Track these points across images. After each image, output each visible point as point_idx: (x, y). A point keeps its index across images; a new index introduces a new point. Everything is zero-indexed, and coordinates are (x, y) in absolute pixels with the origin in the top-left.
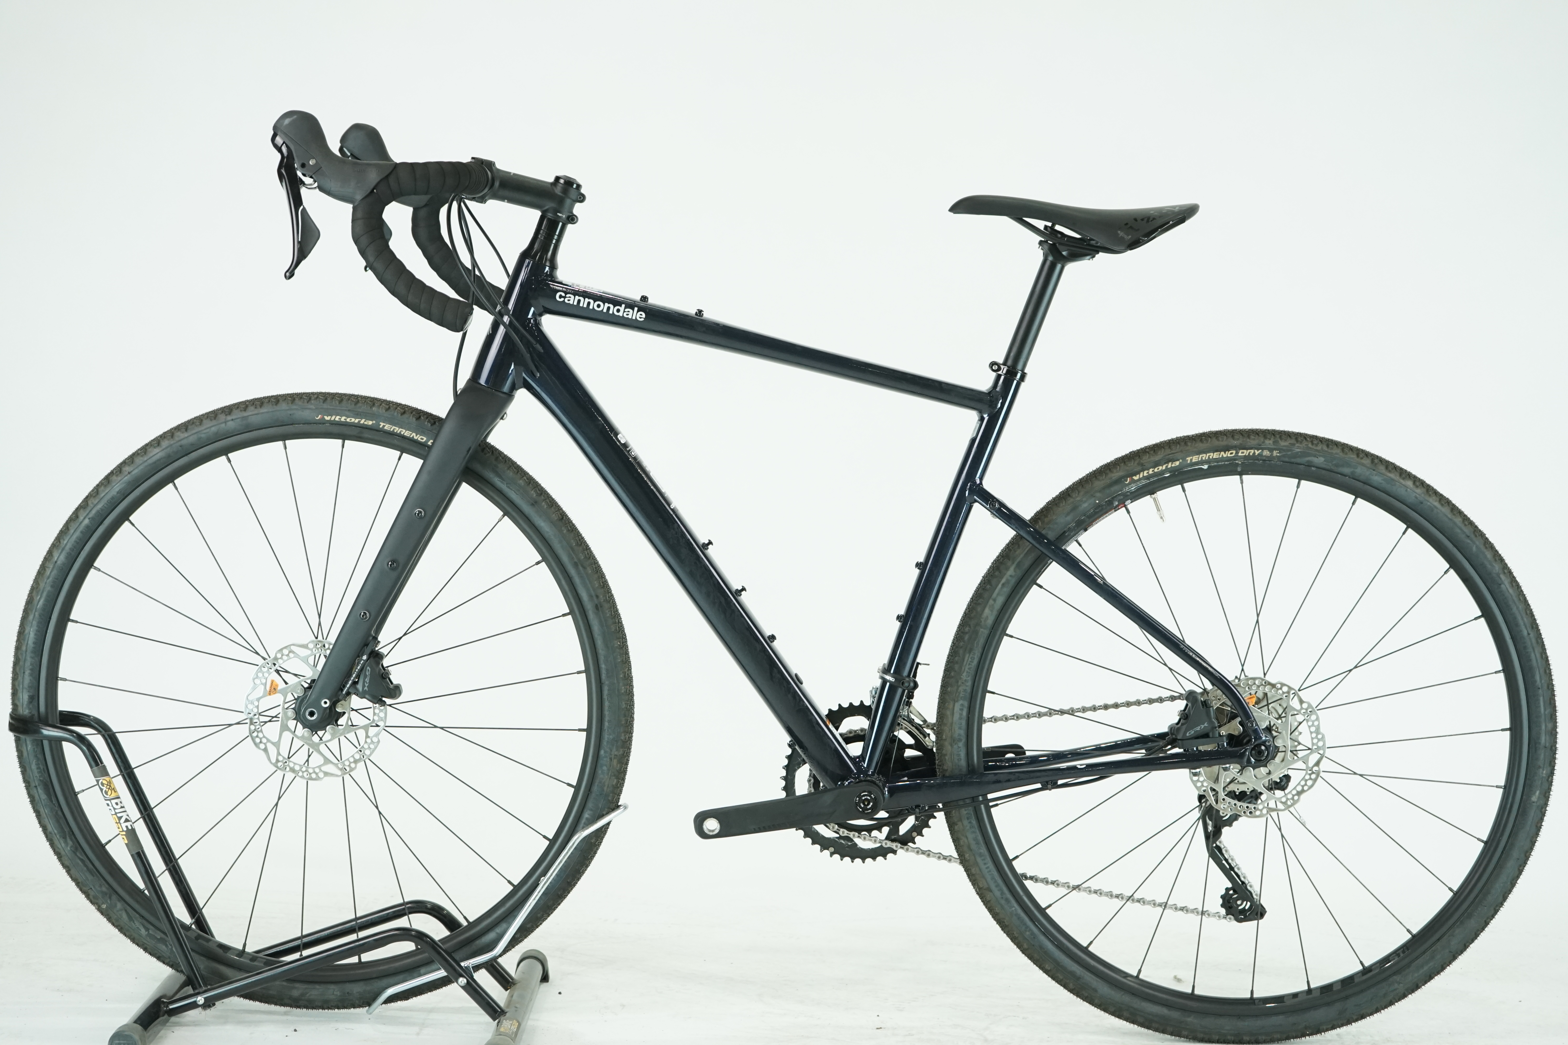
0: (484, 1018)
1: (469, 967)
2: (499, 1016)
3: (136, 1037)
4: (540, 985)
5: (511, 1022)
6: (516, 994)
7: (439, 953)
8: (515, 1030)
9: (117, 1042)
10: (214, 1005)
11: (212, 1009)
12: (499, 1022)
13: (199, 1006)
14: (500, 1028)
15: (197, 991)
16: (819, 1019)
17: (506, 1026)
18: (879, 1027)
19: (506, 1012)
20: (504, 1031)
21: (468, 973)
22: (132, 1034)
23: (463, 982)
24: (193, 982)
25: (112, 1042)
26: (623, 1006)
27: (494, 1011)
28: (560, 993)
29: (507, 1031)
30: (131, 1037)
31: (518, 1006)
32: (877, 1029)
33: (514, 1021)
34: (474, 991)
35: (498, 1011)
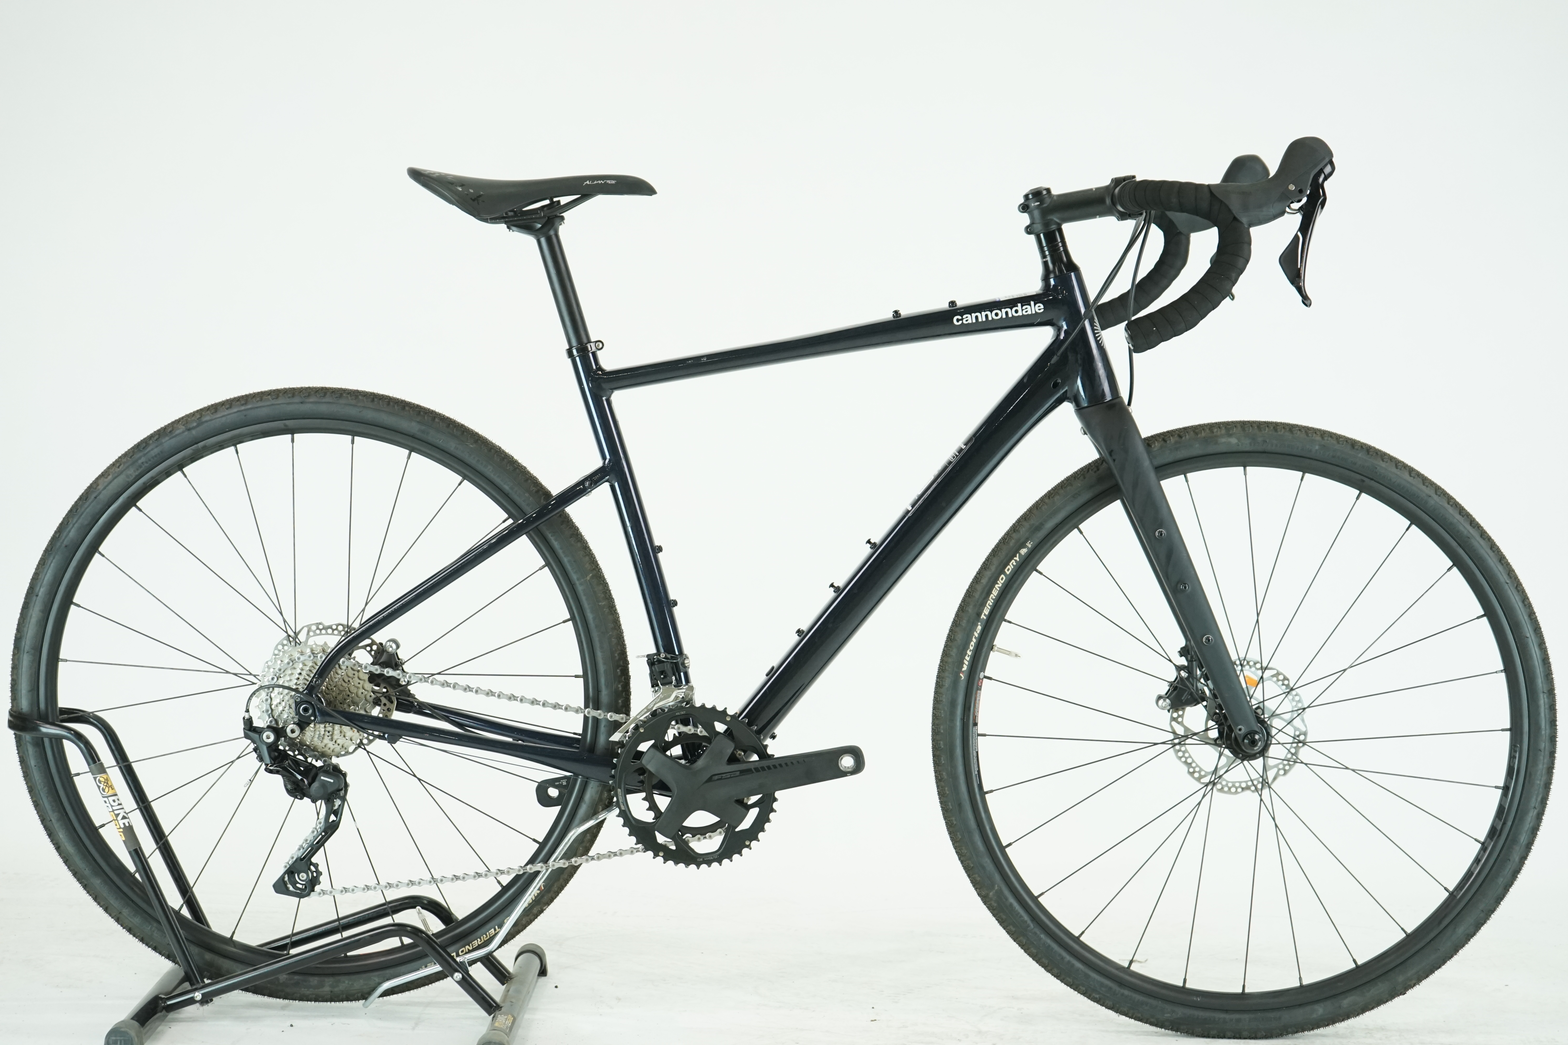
0: (479, 1012)
1: (464, 962)
2: (494, 1011)
3: (133, 1033)
4: (538, 979)
5: (506, 1017)
6: (512, 988)
7: (434, 949)
8: (510, 1025)
9: (114, 1038)
10: (212, 1000)
11: (210, 1004)
12: (494, 1017)
13: (196, 1002)
14: (494, 1023)
15: (194, 987)
16: (813, 1011)
17: (501, 1021)
18: (874, 1019)
19: (502, 1007)
20: (499, 1026)
21: (463, 968)
22: (128, 1030)
23: (458, 977)
24: (190, 978)
25: (109, 1038)
26: (619, 999)
27: (489, 1005)
28: (556, 987)
29: (502, 1026)
30: (126, 1033)
31: (513, 1000)
32: (872, 1021)
33: (509, 1015)
34: (470, 986)
35: (493, 1006)
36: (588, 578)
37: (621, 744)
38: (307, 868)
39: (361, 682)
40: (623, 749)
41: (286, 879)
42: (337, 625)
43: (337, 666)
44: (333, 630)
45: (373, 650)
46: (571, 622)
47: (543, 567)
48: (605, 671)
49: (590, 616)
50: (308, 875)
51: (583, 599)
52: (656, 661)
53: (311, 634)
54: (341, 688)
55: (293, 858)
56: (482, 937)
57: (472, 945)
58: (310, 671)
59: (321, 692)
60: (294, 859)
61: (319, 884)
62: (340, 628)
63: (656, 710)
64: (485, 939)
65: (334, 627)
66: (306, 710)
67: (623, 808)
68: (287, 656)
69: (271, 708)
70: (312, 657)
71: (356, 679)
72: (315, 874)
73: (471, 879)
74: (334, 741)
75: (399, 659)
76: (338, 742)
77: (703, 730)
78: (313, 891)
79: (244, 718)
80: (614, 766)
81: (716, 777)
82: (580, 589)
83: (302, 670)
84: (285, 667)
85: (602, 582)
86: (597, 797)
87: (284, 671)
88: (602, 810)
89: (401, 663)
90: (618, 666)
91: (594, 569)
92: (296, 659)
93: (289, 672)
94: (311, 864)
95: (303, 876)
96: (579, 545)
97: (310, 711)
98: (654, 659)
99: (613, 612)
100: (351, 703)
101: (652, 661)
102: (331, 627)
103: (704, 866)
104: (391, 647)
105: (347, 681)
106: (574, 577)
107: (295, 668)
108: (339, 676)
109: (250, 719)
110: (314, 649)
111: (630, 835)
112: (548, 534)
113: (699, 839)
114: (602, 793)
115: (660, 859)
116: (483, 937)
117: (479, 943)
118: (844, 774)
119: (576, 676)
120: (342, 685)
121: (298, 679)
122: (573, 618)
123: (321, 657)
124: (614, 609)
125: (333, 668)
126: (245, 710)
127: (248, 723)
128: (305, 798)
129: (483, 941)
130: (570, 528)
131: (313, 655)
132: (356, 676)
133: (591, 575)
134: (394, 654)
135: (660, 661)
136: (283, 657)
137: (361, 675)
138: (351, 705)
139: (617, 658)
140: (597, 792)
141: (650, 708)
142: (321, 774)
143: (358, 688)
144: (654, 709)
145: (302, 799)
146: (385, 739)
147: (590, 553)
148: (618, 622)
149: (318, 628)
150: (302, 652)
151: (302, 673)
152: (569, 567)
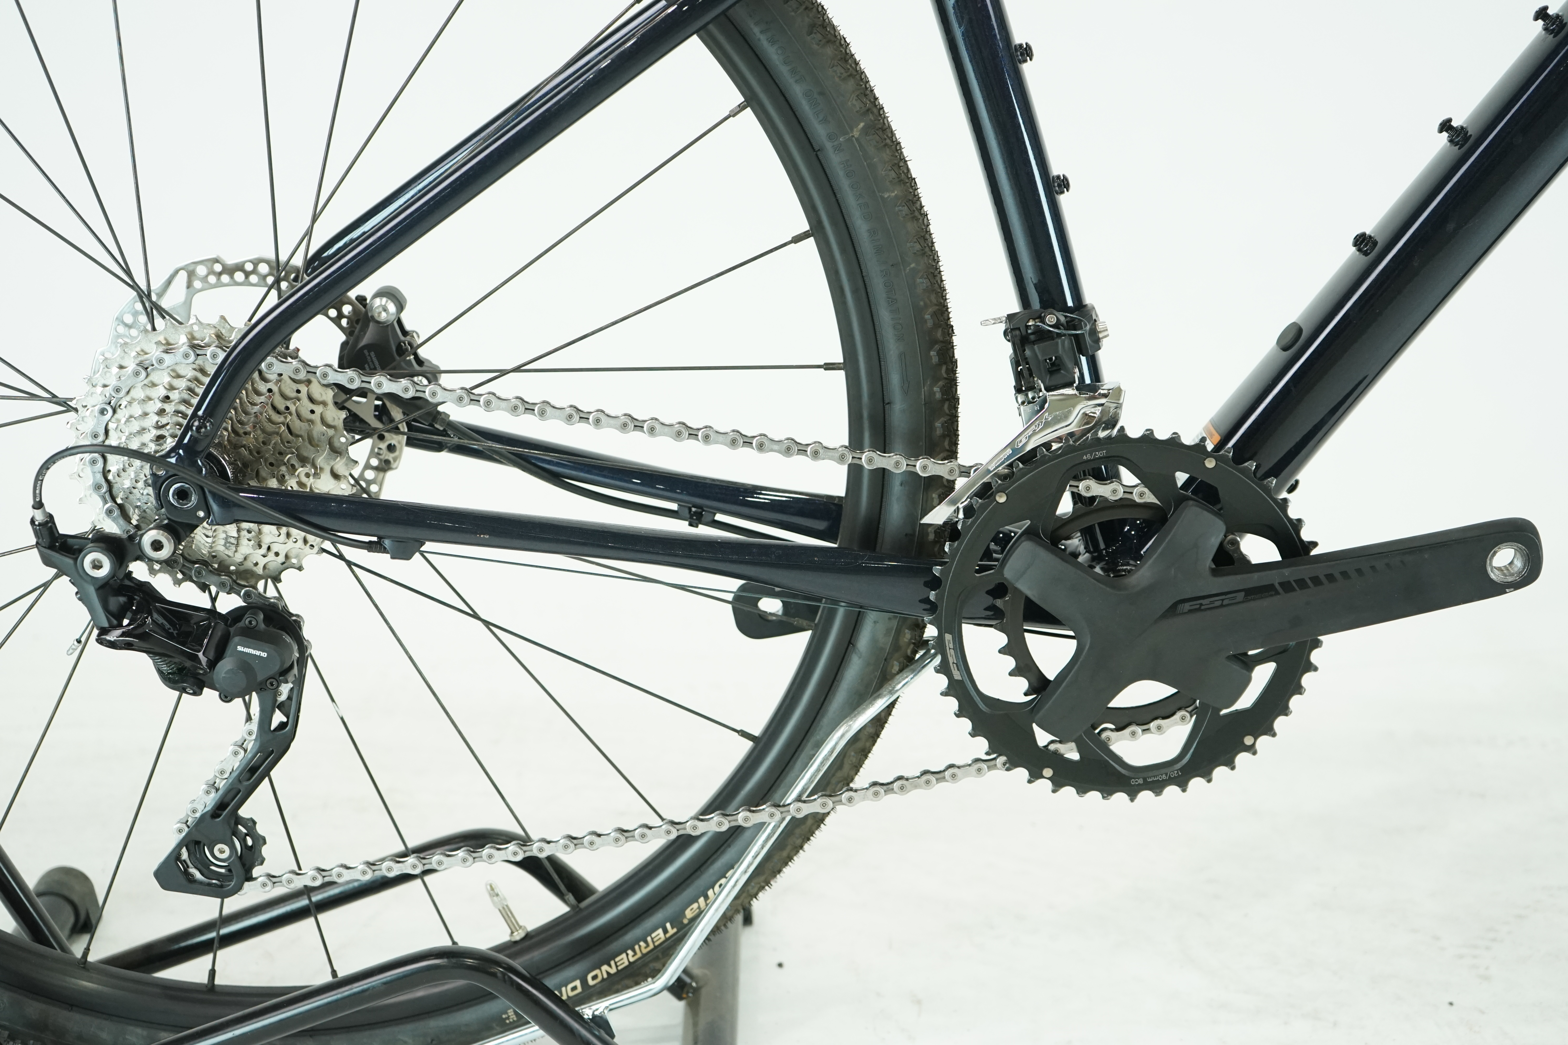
36: (856, 133)
37: (950, 530)
38: (229, 833)
39: (318, 409)
40: (956, 543)
41: (185, 855)
42: (256, 263)
43: (256, 375)
44: (247, 274)
45: (345, 317)
46: (812, 239)
47: (741, 108)
48: (902, 356)
49: (861, 227)
50: (232, 847)
51: (844, 184)
52: (1032, 334)
53: (197, 284)
54: (270, 427)
55: (194, 811)
56: (637, 947)
57: (616, 963)
58: (190, 390)
59: (220, 445)
60: (198, 815)
61: (262, 863)
62: (263, 268)
63: (1034, 450)
64: (645, 951)
65: (249, 267)
66: (182, 495)
67: (957, 675)
68: (134, 354)
69: (107, 481)
70: (192, 357)
71: (305, 401)
72: (250, 842)
73: (609, 844)
74: (265, 547)
75: (405, 333)
76: (275, 548)
77: (1146, 490)
78: (250, 878)
79: (32, 522)
80: (935, 583)
81: (1187, 606)
82: (835, 160)
83: (172, 388)
84: (130, 383)
85: (888, 141)
86: (886, 642)
87: (128, 392)
88: (901, 670)
89: (410, 344)
90: (933, 342)
91: (868, 110)
92: (154, 363)
93: (139, 393)
94: (239, 820)
95: (222, 851)
96: (829, 51)
97: (194, 498)
98: (1027, 327)
99: (917, 214)
100: (294, 462)
101: (1024, 333)
102: (240, 267)
103: (1146, 796)
104: (385, 310)
105: (281, 407)
106: (820, 131)
107: (154, 385)
108: (262, 399)
109: (47, 522)
110: (197, 335)
111: (974, 734)
112: (752, 26)
113: (1133, 734)
114: (898, 632)
115: (1044, 785)
116: (640, 946)
117: (632, 959)
118: (1498, 589)
119: (829, 367)
120: (270, 420)
121: (161, 412)
122: (816, 231)
123: (214, 356)
124: (918, 205)
125: (246, 382)
126: (32, 502)
127: (45, 532)
128: (206, 690)
129: (639, 955)
130: (806, 8)
131: (194, 352)
132: (303, 395)
133: (862, 125)
134: (392, 324)
135: (1042, 335)
136: (122, 358)
137: (317, 390)
138: (297, 466)
139: (930, 324)
140: (888, 631)
141: (1020, 445)
142: (237, 639)
143: (311, 422)
144: (1029, 448)
145: (197, 693)
146: (385, 551)
147: (857, 71)
148: (927, 236)
149: (211, 272)
150: (168, 344)
151: (172, 397)
152: (805, 107)
